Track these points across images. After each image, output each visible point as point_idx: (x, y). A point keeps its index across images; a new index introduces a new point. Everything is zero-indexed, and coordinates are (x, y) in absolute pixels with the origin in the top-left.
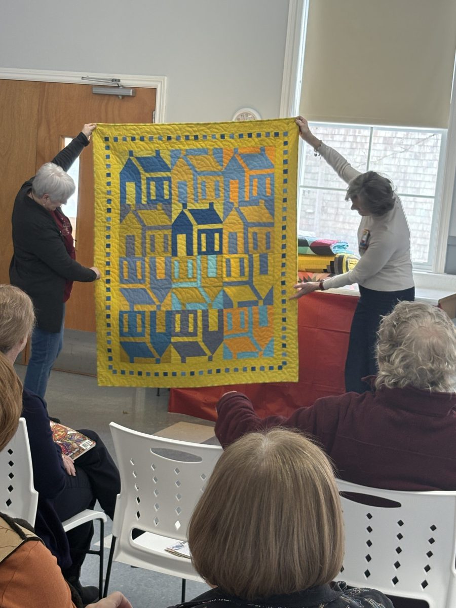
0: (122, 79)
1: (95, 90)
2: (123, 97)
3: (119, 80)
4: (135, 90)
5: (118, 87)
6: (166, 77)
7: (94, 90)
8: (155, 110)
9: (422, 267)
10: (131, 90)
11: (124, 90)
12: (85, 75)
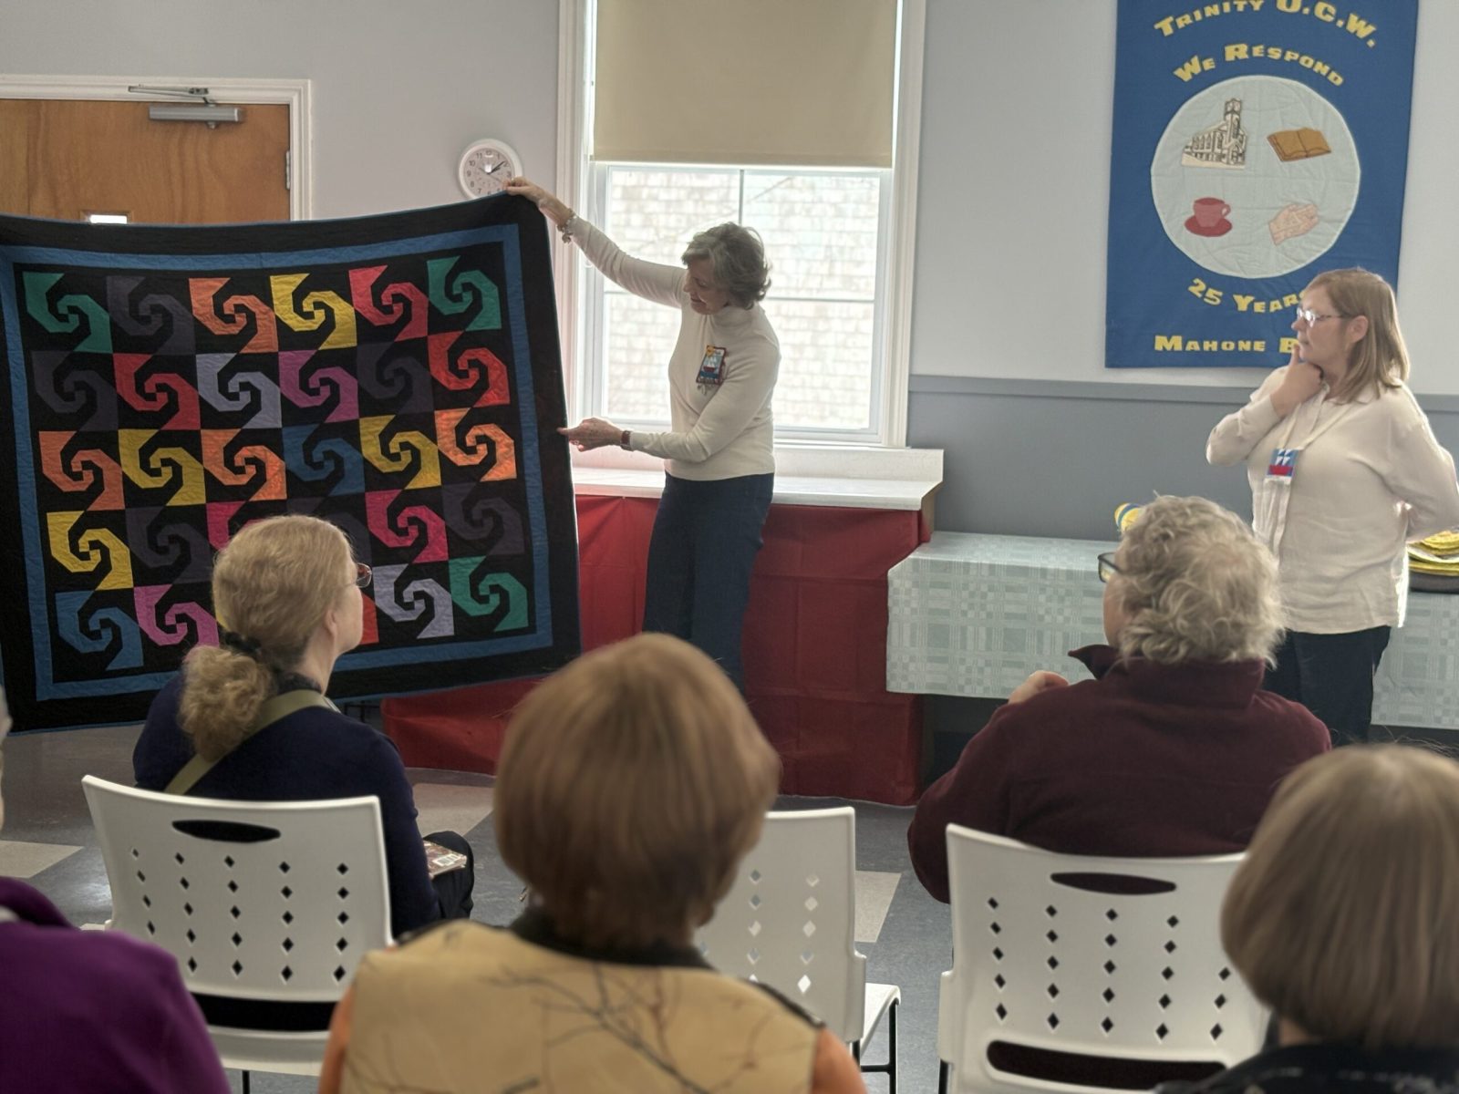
0: (214, 88)
1: (156, 113)
2: (219, 124)
3: (206, 91)
4: (244, 109)
5: (206, 103)
6: (309, 81)
7: (151, 113)
8: (289, 149)
9: (861, 437)
10: (236, 111)
11: (219, 109)
12: (134, 81)
